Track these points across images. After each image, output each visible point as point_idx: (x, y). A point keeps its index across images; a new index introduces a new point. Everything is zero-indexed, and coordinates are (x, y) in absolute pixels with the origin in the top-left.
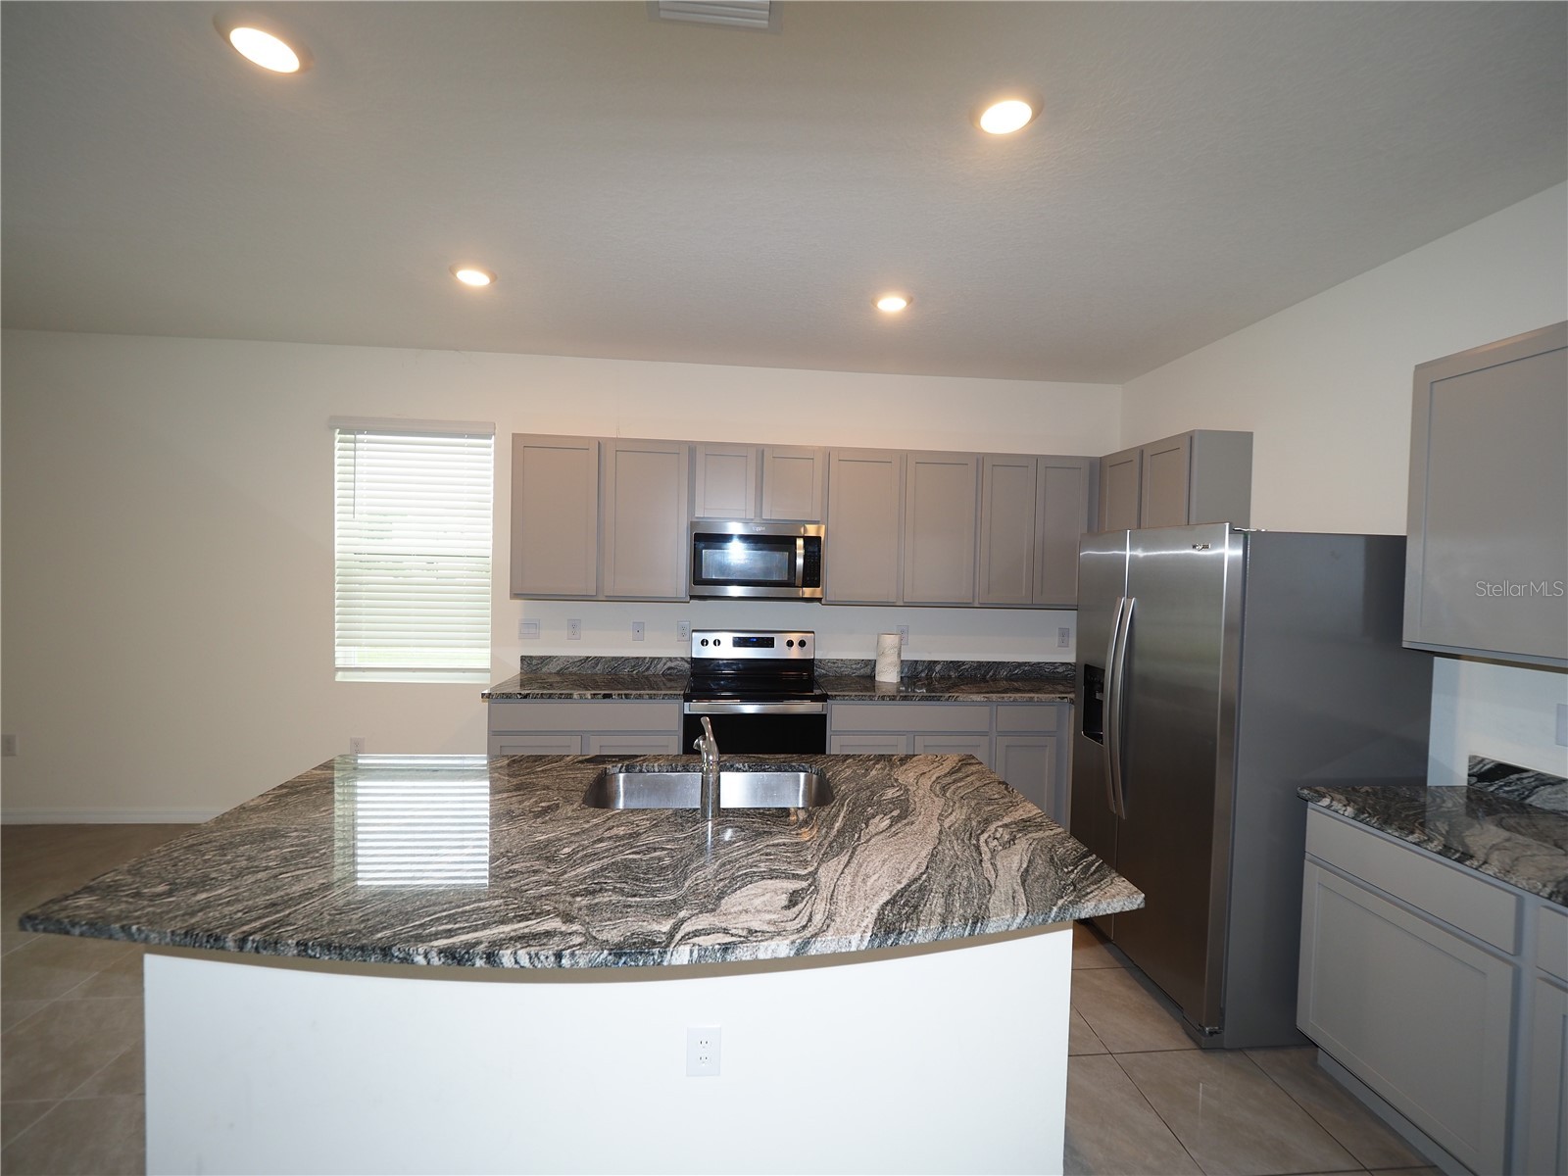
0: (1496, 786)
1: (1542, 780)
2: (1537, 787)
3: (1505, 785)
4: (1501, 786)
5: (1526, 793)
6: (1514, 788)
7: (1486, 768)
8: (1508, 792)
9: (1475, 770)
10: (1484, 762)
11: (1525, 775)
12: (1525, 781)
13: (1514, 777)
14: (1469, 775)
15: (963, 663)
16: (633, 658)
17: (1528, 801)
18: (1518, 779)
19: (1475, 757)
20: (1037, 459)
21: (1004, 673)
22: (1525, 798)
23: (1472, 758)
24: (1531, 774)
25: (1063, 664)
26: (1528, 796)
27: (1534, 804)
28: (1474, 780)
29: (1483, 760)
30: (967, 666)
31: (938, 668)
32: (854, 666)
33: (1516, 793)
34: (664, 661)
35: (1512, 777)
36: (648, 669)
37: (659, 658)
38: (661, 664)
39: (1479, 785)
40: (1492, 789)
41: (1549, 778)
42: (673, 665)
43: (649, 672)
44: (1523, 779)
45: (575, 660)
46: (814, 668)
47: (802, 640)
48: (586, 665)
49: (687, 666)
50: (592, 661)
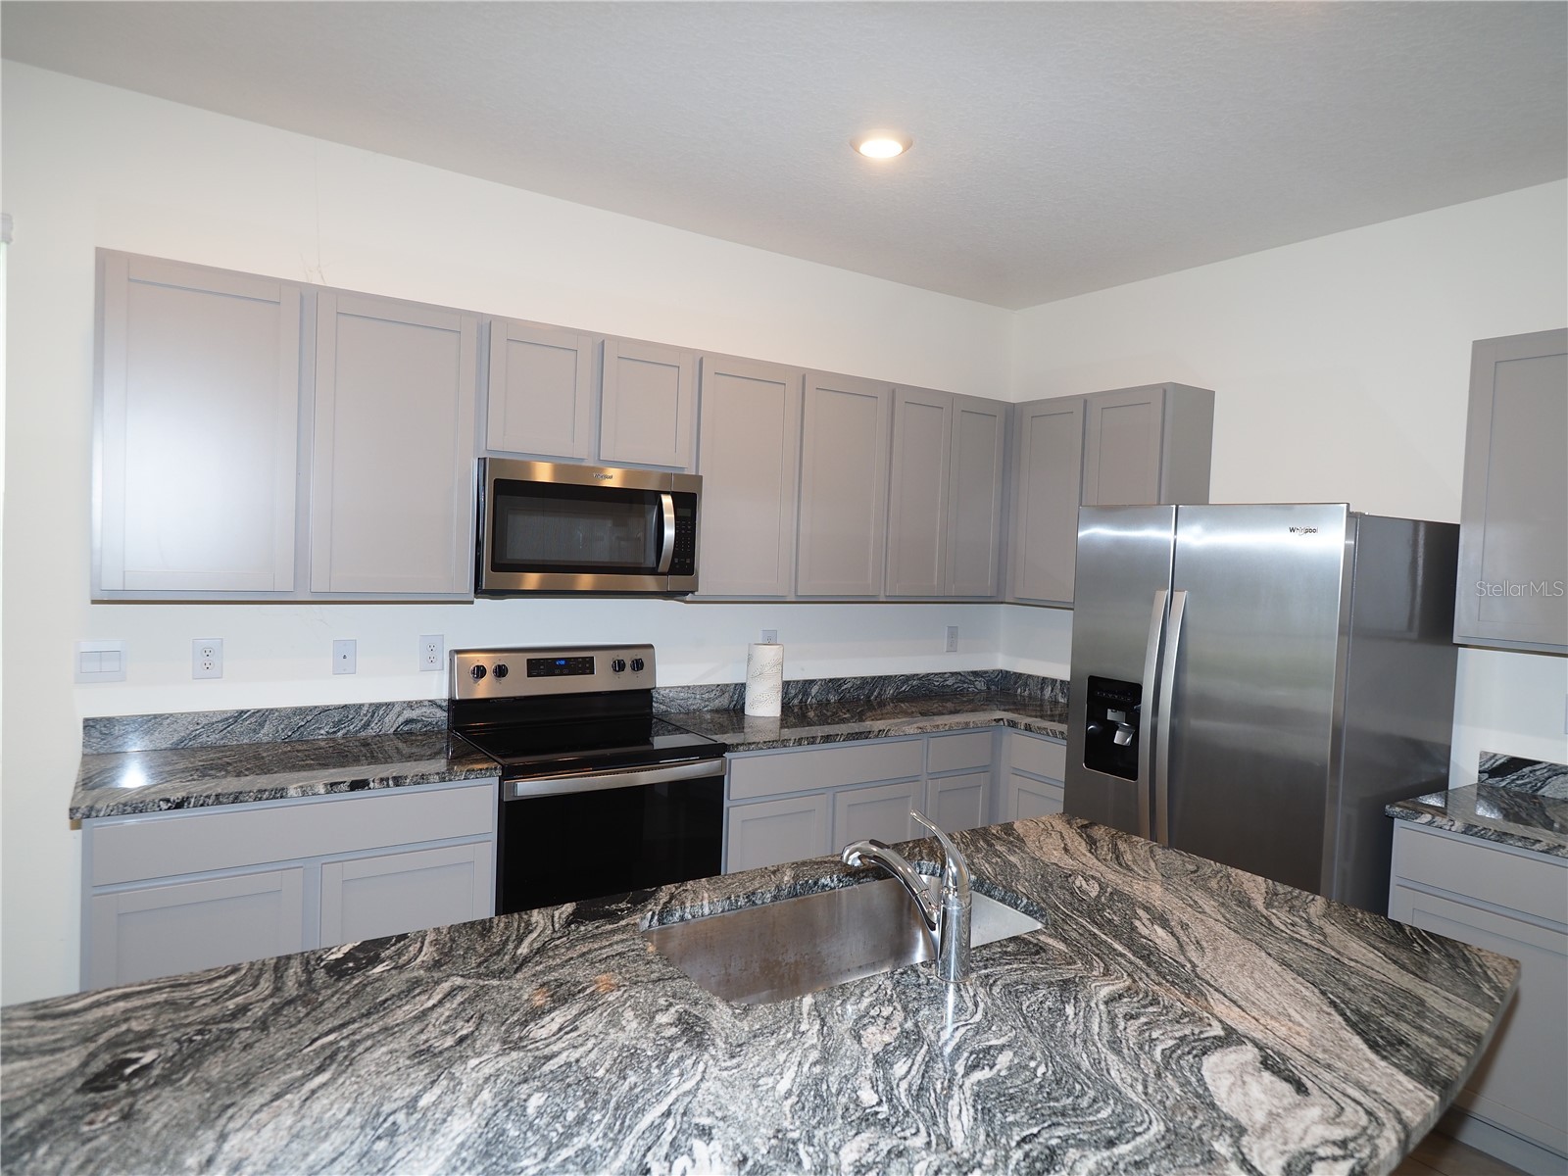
0: (1508, 781)
1: (1555, 770)
2: (1550, 777)
3: (1517, 779)
4: (1514, 780)
5: (1539, 784)
6: (1527, 780)
7: (1498, 763)
8: (1520, 786)
9: (1486, 766)
10: (1496, 758)
11: (1538, 767)
12: (1538, 773)
13: (1526, 770)
14: (1480, 772)
15: (844, 681)
16: (337, 708)
17: (1540, 793)
18: (1531, 772)
19: (1486, 753)
20: (953, 398)
21: (890, 691)
22: (1537, 790)
23: (1483, 754)
24: (1543, 765)
25: (953, 674)
26: (1541, 787)
27: (1546, 795)
28: (1486, 776)
29: (1495, 755)
30: (849, 685)
31: (814, 691)
32: (706, 696)
33: (1529, 786)
34: (397, 709)
35: (1524, 770)
36: (367, 725)
37: (387, 705)
38: (392, 715)
39: (1490, 781)
40: (1503, 784)
41: (1561, 768)
42: (413, 714)
43: (370, 732)
44: (1535, 771)
45: (215, 720)
46: (652, 701)
47: (638, 659)
48: (237, 728)
49: (442, 715)
50: (253, 720)
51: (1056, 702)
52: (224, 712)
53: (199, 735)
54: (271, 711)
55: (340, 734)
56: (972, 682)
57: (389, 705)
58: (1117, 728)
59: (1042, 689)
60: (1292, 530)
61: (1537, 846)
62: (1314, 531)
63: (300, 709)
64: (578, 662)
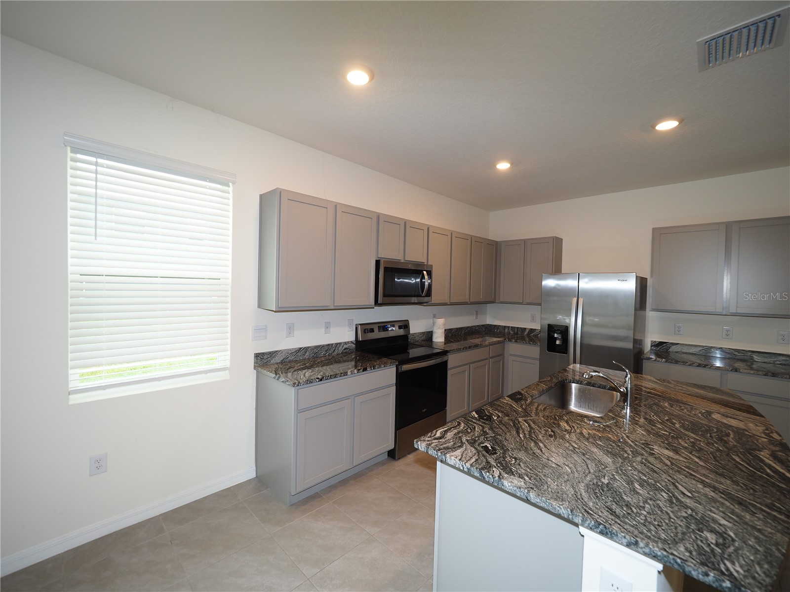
0: (659, 348)
2: (671, 346)
5: (668, 348)
8: (662, 349)
9: (654, 344)
11: (668, 344)
14: (652, 346)
19: (655, 341)
21: (463, 332)
23: (652, 341)
25: (477, 326)
27: (669, 351)
28: (654, 347)
29: (657, 341)
33: (665, 349)
34: (342, 345)
35: (664, 345)
36: (334, 351)
42: (346, 346)
43: (335, 353)
45: (293, 351)
46: (408, 339)
47: (405, 325)
48: (299, 354)
49: (354, 346)
50: (303, 351)
51: (510, 333)
52: (296, 349)
53: (289, 357)
54: (309, 347)
55: (327, 354)
56: (482, 328)
57: (340, 343)
58: (557, 340)
59: (504, 330)
60: (619, 280)
61: (687, 364)
62: (626, 280)
63: (316, 346)
64: (383, 326)
